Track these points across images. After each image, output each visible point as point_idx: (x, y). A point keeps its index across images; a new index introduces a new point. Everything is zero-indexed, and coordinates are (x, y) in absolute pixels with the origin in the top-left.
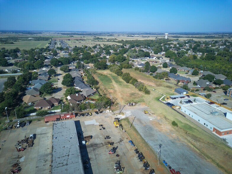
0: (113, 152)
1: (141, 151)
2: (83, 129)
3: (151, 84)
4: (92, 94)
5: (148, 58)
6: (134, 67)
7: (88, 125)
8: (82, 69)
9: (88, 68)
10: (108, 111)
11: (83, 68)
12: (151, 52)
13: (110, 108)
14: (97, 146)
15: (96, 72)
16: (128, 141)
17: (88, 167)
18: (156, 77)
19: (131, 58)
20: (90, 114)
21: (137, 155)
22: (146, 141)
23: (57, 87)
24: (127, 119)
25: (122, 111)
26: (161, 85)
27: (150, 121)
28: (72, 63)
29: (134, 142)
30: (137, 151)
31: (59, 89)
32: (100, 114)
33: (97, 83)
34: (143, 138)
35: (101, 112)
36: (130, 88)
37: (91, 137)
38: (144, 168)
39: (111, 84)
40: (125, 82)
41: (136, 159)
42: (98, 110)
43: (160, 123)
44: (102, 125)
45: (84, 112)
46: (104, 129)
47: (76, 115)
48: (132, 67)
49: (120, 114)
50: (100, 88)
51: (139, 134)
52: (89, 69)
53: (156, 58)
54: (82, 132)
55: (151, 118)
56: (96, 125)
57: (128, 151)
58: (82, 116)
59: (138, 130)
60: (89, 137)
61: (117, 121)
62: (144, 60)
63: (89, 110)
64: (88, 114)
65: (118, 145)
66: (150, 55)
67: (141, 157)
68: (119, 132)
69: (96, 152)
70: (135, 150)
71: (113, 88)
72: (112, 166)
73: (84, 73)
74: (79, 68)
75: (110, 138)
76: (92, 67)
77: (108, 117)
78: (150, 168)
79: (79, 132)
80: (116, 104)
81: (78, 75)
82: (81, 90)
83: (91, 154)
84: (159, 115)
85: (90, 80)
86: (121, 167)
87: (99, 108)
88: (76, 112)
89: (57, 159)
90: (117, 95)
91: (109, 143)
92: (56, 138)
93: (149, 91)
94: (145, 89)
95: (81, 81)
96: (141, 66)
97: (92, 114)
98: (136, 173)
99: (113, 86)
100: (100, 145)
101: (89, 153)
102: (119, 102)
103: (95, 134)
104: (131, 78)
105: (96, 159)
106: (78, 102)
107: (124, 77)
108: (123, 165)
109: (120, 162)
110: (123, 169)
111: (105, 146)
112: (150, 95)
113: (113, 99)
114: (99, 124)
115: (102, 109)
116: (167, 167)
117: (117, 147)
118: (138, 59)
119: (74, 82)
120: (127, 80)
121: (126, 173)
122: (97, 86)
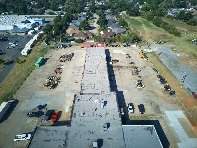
0: (136, 73)
1: (163, 76)
2: (111, 55)
3: (182, 29)
4: (123, 32)
5: (184, 8)
6: (166, 16)
7: (115, 53)
8: (115, 15)
9: (121, 14)
10: (135, 45)
11: (116, 14)
12: (188, 4)
13: (137, 44)
14: (121, 68)
15: (128, 18)
16: (151, 68)
17: (112, 79)
18: (190, 24)
19: (164, 8)
20: (119, 46)
21: (159, 79)
22: (171, 70)
23: (92, 26)
24: (153, 53)
25: (149, 47)
26: (195, 30)
27: (178, 57)
28: (107, 11)
29: (158, 70)
30: (159, 76)
31: (95, 28)
32: (127, 47)
33: (128, 25)
34: (168, 68)
35: (129, 46)
36: (159, 31)
37: (118, 61)
38: (165, 89)
39: (141, 26)
40: (155, 26)
41: (158, 81)
42: (126, 44)
43: (188, 59)
44: (128, 55)
45: (113, 44)
46: (130, 57)
47: (107, 45)
48: (165, 15)
49: (146, 48)
50: (130, 29)
51: (164, 65)
52: (121, 15)
53: (192, 8)
54: (110, 57)
55: (178, 55)
56: (123, 54)
57: (151, 75)
58: (112, 47)
59: (163, 62)
60: (116, 60)
61: (143, 52)
62: (178, 11)
63: (118, 43)
64: (117, 46)
65: (142, 70)
66: (187, 6)
67: (163, 81)
68: (144, 61)
69: (121, 71)
70: (157, 76)
71: (143, 30)
72: (134, 82)
73: (117, 18)
74: (113, 14)
75: (135, 64)
76: (125, 14)
77: (135, 50)
78: (171, 90)
79: (107, 56)
80: (144, 41)
81: (111, 18)
82: (113, 29)
83: (116, 72)
84: (188, 53)
85: (121, 22)
86: (143, 84)
87: (127, 43)
88: (106, 44)
89: (88, 69)
90: (146, 35)
91: (133, 67)
92: (89, 56)
93: (180, 34)
94: (176, 31)
95: (113, 23)
96: (174, 15)
97: (121, 46)
98: (156, 91)
99: (143, 28)
100: (125, 67)
101: (115, 71)
102: (147, 40)
103: (121, 60)
104: (163, 22)
105: (120, 75)
106: (109, 36)
107: (155, 21)
108: (144, 84)
109: (142, 81)
110: (144, 86)
111: (129, 69)
112: (180, 38)
113: (142, 37)
114: (125, 53)
115: (130, 44)
116: (190, 92)
117: (141, 71)
118: (172, 9)
119: (107, 23)
120: (158, 24)
121: (146, 89)
122: (128, 28)
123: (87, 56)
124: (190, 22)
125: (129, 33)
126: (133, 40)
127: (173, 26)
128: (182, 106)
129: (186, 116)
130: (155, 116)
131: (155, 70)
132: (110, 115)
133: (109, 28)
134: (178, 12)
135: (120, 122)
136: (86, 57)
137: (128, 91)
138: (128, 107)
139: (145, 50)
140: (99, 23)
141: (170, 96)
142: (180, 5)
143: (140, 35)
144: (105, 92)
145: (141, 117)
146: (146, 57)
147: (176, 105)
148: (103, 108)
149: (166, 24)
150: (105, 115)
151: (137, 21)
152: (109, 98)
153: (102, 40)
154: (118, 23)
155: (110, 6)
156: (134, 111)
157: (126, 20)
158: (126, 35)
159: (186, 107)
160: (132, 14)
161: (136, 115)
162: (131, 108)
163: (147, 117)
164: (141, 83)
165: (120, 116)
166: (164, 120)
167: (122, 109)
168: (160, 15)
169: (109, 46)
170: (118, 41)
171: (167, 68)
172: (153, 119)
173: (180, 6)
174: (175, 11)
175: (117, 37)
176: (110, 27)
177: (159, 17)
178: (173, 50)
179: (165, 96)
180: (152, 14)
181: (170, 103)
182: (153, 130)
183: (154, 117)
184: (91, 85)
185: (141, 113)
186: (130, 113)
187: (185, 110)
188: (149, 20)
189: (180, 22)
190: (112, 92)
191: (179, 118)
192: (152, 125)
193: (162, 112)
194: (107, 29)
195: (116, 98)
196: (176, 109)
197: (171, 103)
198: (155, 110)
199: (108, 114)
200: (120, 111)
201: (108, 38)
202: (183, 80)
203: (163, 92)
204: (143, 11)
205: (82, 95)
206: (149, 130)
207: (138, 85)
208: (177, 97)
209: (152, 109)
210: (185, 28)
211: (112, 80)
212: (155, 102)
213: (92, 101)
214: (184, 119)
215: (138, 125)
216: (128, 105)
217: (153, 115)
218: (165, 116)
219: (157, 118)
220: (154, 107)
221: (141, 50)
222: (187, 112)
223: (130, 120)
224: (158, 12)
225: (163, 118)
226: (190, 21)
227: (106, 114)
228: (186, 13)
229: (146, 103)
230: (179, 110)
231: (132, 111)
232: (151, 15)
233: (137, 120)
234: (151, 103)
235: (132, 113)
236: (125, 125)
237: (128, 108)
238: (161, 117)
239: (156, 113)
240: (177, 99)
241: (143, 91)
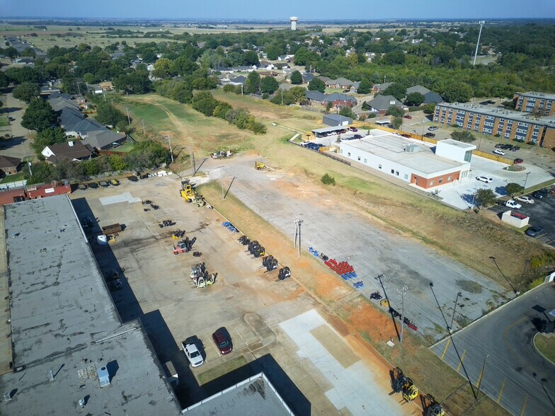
0: (185, 249)
1: (252, 238)
2: (96, 214)
3: (265, 115)
4: (116, 142)
5: (254, 67)
6: (222, 87)
7: (109, 206)
8: (80, 94)
9: (97, 92)
10: (162, 173)
11: (82, 91)
12: (262, 57)
13: (167, 167)
14: (139, 243)
15: (121, 100)
16: (220, 224)
17: (119, 284)
18: (277, 101)
19: (212, 68)
20: (115, 182)
21: (246, 247)
22: (265, 218)
23: (7, 135)
24: (214, 184)
25: (201, 169)
26: (291, 115)
27: (273, 182)
28: (51, 84)
29: (236, 225)
30: (245, 240)
31: (19, 141)
32: (141, 182)
33: (128, 120)
34: (258, 213)
35: (146, 176)
36: (215, 125)
37: (123, 227)
38: (266, 268)
39: (166, 120)
40: (202, 116)
41: (243, 253)
42: (134, 174)
43: (295, 183)
44: (148, 202)
45: (94, 179)
46: (156, 207)
47: (74, 188)
48: (218, 85)
49: (194, 176)
50: (138, 130)
51: (247, 207)
52: (100, 94)
53: (273, 66)
54: (95, 219)
55: (273, 177)
56: (132, 203)
57: (223, 242)
58: (93, 190)
59: (243, 202)
60: (117, 225)
61: (188, 188)
62: (244, 73)
63: (110, 175)
64: (108, 184)
65: (197, 234)
66: (260, 61)
67: (256, 249)
68: (197, 211)
69: (140, 254)
70: (240, 240)
71: (172, 127)
72: (185, 275)
73: (88, 103)
74: (71, 91)
75: (175, 223)
76: (110, 90)
77: (164, 185)
78: (279, 266)
79: (85, 220)
80: (183, 158)
81: (70, 106)
82: (83, 137)
83: (125, 261)
84: (291, 170)
85: (105, 112)
86: (209, 274)
87: (138, 169)
88: (72, 182)
89: (24, 277)
90: (184, 141)
91: (171, 233)
92: (17, 235)
93: (263, 126)
94: (253, 122)
95: (80, 117)
96: (239, 83)
97: (120, 182)
98: (247, 281)
99: (172, 124)
100: (149, 240)
101: (121, 259)
102: (190, 153)
103: (131, 221)
104: (217, 103)
105: (140, 267)
106: (75, 159)
107: (198, 103)
108: (212, 270)
109: (205, 266)
110: (213, 277)
111: (163, 241)
112: (265, 135)
113: (174, 148)
114: (140, 200)
115: (146, 171)
116: (318, 258)
117: (195, 238)
118: (231, 70)
119: (60, 120)
120: (208, 108)
121: (221, 284)
122: (128, 128)
123: (12, 235)
124: (276, 97)
125: (135, 142)
126: (151, 158)
127: (242, 110)
128: (312, 297)
129: (325, 318)
130: (261, 345)
131: (230, 226)
132: (136, 398)
133: (68, 134)
134: (246, 76)
135: (173, 405)
136: (9, 239)
137: (175, 305)
138: (185, 350)
139: (193, 180)
140: (29, 123)
141: (282, 282)
142: (245, 60)
143: (168, 143)
144: (105, 334)
145: (225, 364)
146: (200, 197)
147: (299, 299)
148: (111, 386)
149: (226, 106)
150: (123, 405)
151: (150, 105)
152: (122, 346)
153: (55, 174)
154: (96, 117)
155: (55, 70)
156: (204, 356)
157: (118, 107)
158: (128, 148)
159: (320, 297)
160: (131, 89)
161: (214, 364)
162: (196, 350)
163: (242, 357)
164: (203, 270)
165: (169, 387)
166: (282, 348)
167: (170, 365)
168: (206, 86)
169: (84, 189)
170: (109, 169)
171: (256, 216)
172: (258, 356)
173: (246, 62)
174: (239, 75)
175: (101, 159)
176: (70, 130)
177: (206, 91)
178: (259, 168)
179: (271, 286)
180: (185, 86)
181: (285, 300)
182: (266, 386)
183: (258, 351)
184: (48, 328)
185: (225, 354)
186: (196, 364)
187: (320, 303)
188: (183, 102)
189: (257, 98)
190: (126, 326)
191: (312, 328)
192: (260, 375)
193: (272, 329)
194: (65, 139)
195: (145, 338)
196: (302, 310)
197: (287, 299)
198: (257, 331)
199: (130, 396)
200: (165, 372)
201: (74, 164)
202: (298, 234)
203: (264, 277)
204: (159, 79)
205: (23, 373)
206: (255, 390)
207: (198, 279)
208: (296, 280)
209: (248, 332)
210: (271, 111)
211: (119, 289)
212: (252, 310)
213: (66, 377)
214: (324, 326)
215: (225, 392)
216: (185, 344)
217: (254, 347)
218: (283, 337)
219: (266, 348)
220: (253, 323)
221: (183, 183)
222: (324, 307)
223: (200, 385)
224: (200, 79)
225: (279, 343)
226: (274, 95)
227: (124, 401)
228: (262, 76)
229: (229, 320)
230: (308, 310)
231: (199, 358)
232: (184, 89)
233: (220, 376)
234: (242, 315)
235: (200, 362)
236: (190, 408)
237: (187, 354)
238: (274, 344)
239: (261, 338)
240: (298, 284)
241: (214, 293)
